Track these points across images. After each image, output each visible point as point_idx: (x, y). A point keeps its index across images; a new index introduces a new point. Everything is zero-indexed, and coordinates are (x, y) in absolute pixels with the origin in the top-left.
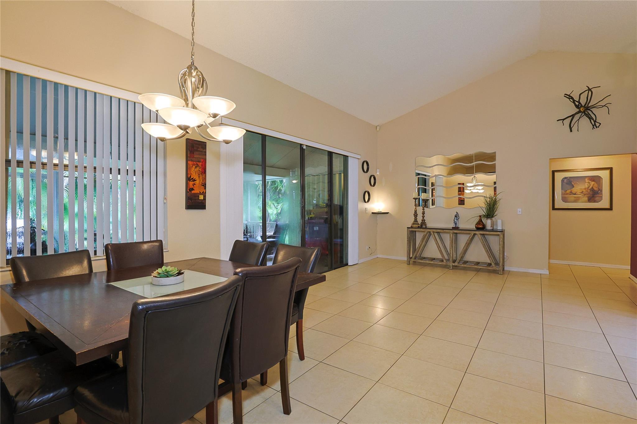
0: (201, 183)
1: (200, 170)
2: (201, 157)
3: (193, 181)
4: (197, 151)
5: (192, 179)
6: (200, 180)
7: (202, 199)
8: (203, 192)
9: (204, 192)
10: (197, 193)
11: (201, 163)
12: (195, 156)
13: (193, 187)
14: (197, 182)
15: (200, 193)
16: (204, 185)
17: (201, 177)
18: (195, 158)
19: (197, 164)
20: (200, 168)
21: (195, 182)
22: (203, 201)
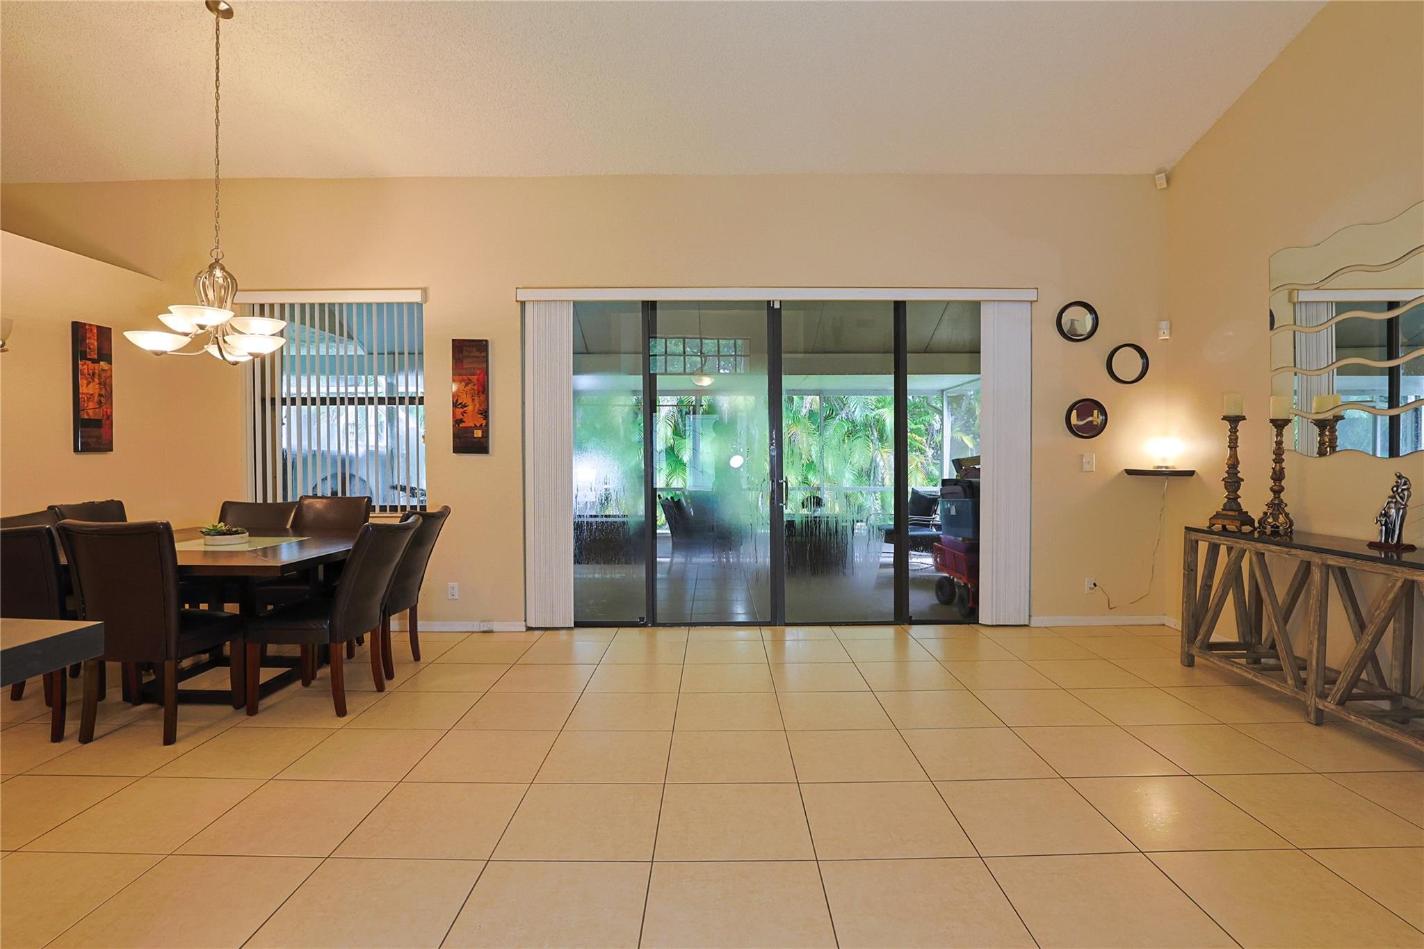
0: (476, 410)
1: (476, 388)
2: (475, 366)
3: (461, 407)
4: (468, 357)
5: (461, 404)
6: (475, 405)
7: (480, 436)
8: (481, 425)
9: (484, 424)
10: (471, 427)
11: (476, 377)
12: (465, 367)
13: (461, 417)
14: (470, 408)
15: (476, 427)
16: (485, 413)
17: (476, 401)
18: (466, 369)
19: (470, 380)
20: (475, 385)
21: (465, 409)
22: (483, 440)
